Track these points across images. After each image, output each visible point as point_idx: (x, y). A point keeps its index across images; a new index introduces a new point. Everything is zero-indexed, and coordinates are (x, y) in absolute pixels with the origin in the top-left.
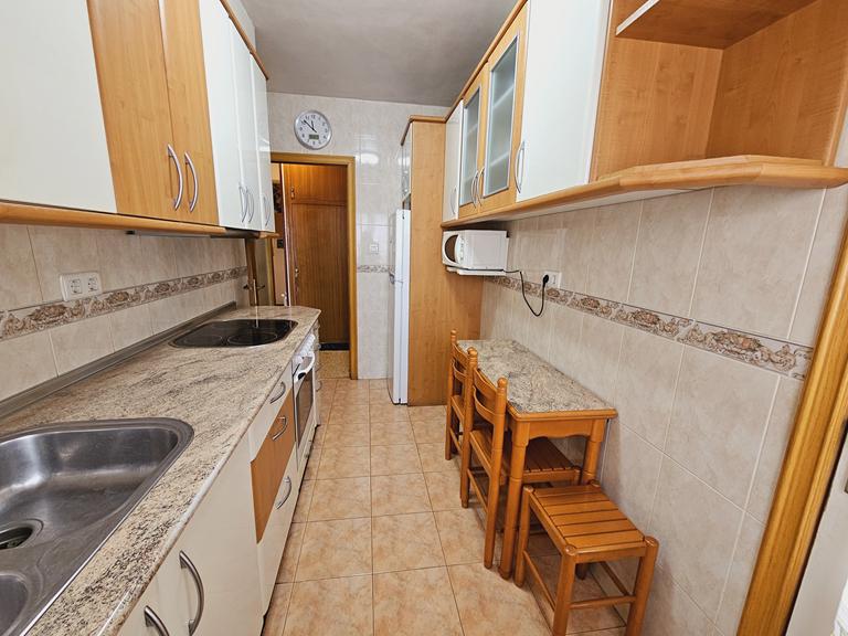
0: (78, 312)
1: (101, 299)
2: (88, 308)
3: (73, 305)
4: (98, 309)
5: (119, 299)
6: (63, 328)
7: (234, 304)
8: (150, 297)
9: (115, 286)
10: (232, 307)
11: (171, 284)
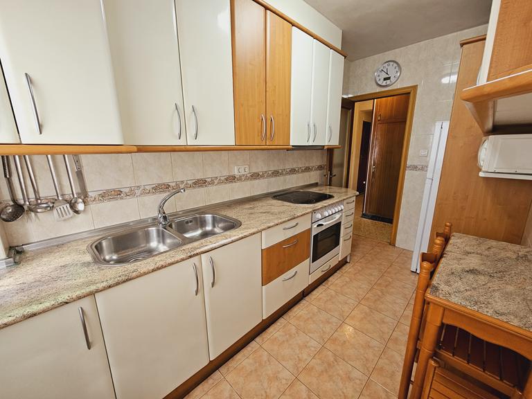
0: (240, 179)
1: (248, 175)
2: (243, 178)
3: (238, 177)
4: (247, 179)
5: (255, 176)
6: (234, 184)
7: (317, 183)
8: (269, 176)
9: (254, 170)
10: (316, 185)
11: (280, 171)
